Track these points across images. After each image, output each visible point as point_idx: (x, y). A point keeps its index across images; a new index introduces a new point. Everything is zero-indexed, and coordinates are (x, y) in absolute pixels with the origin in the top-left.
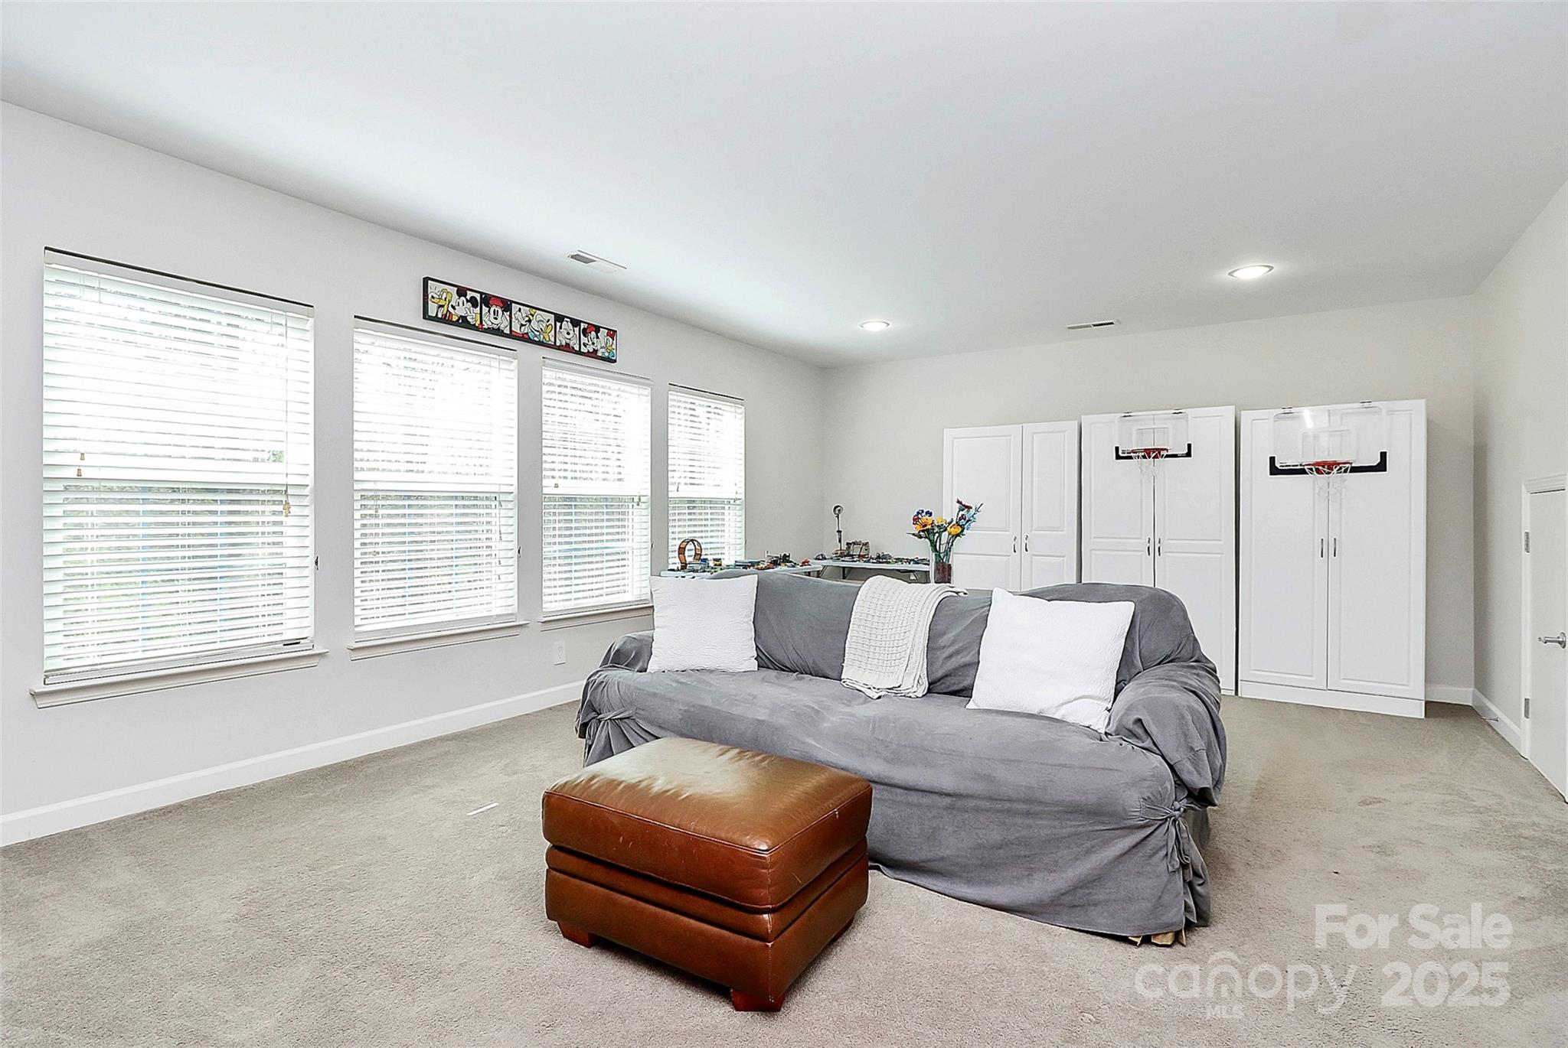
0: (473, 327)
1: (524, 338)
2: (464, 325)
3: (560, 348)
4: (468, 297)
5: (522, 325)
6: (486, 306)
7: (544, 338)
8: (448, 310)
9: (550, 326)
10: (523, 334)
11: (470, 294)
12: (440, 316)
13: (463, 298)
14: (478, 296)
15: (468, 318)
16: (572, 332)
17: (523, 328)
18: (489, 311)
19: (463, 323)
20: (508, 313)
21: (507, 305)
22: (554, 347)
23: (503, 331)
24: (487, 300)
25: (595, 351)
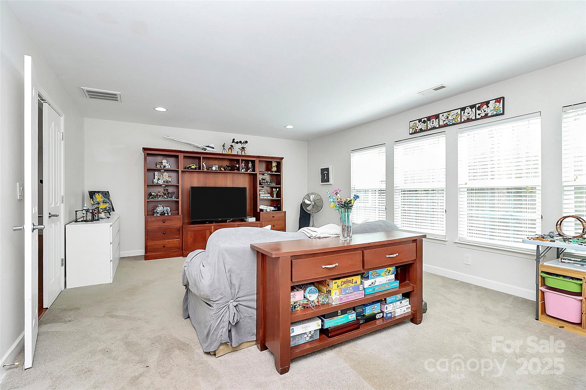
0: (425, 131)
1: (446, 125)
2: (421, 131)
3: (465, 122)
4: (422, 121)
5: (444, 121)
6: (429, 121)
7: (455, 121)
8: (416, 129)
9: (459, 115)
10: (445, 124)
11: (423, 120)
12: (413, 132)
13: (421, 122)
14: (426, 119)
15: (423, 129)
16: (470, 112)
17: (444, 122)
18: (430, 122)
19: (421, 130)
20: (438, 119)
21: (437, 117)
22: (461, 123)
23: (436, 127)
24: (429, 119)
25: (486, 115)
